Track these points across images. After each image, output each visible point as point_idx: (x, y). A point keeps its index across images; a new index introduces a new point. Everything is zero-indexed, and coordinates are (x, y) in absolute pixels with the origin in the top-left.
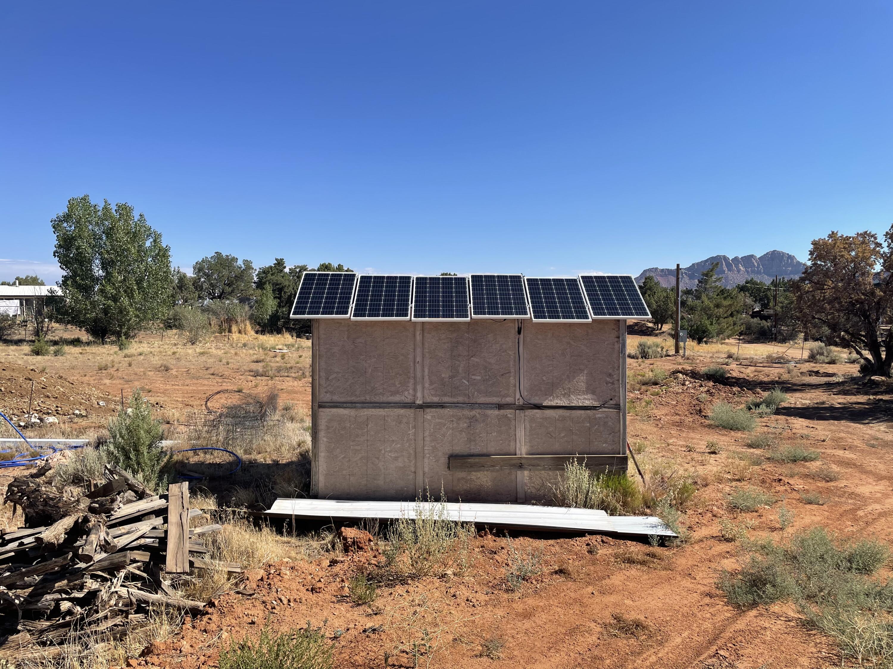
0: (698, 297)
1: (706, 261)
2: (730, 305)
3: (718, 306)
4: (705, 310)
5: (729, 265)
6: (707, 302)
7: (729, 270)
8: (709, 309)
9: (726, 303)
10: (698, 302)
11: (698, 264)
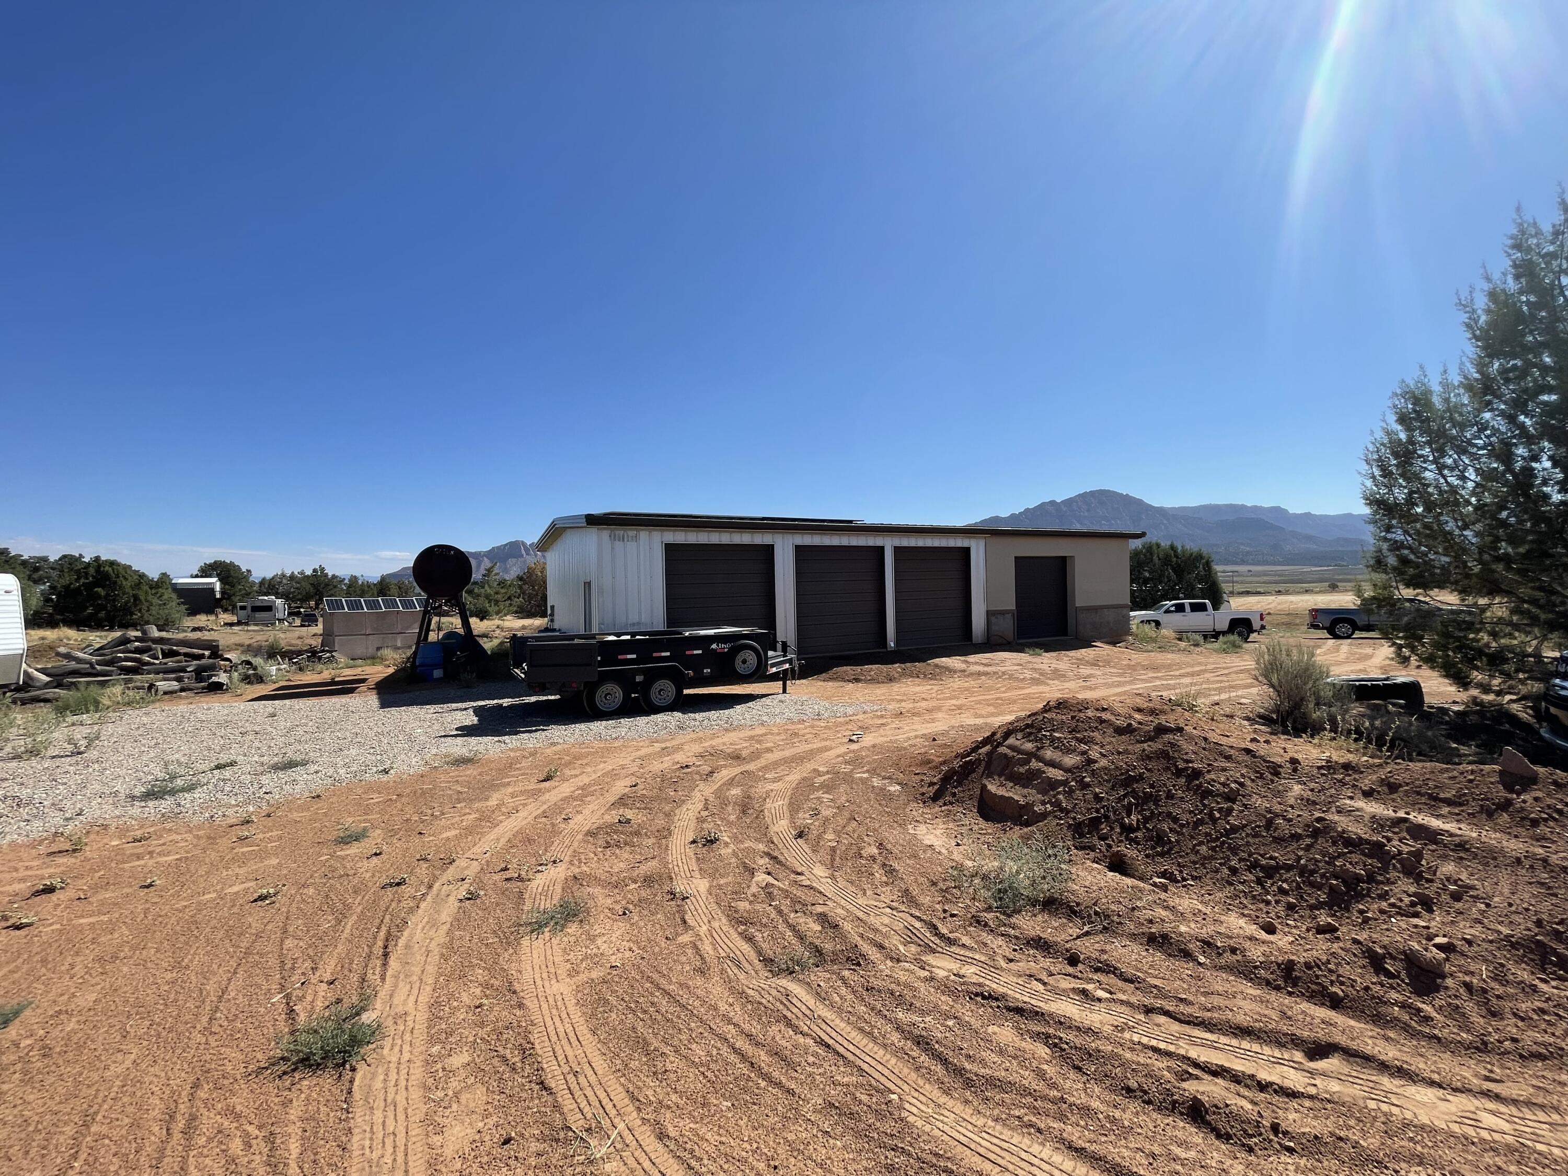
0: (483, 587)
1: (506, 545)
2: (506, 593)
3: (497, 593)
4: (487, 597)
5: (527, 550)
6: (489, 591)
7: (527, 554)
8: (491, 595)
9: (503, 591)
10: (482, 590)
11: (498, 548)
